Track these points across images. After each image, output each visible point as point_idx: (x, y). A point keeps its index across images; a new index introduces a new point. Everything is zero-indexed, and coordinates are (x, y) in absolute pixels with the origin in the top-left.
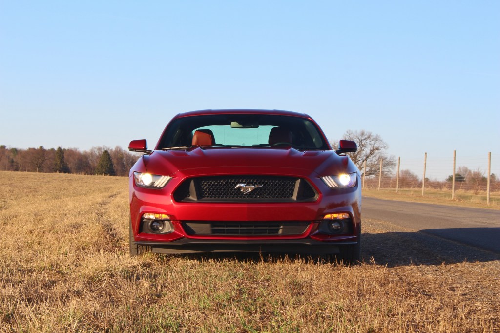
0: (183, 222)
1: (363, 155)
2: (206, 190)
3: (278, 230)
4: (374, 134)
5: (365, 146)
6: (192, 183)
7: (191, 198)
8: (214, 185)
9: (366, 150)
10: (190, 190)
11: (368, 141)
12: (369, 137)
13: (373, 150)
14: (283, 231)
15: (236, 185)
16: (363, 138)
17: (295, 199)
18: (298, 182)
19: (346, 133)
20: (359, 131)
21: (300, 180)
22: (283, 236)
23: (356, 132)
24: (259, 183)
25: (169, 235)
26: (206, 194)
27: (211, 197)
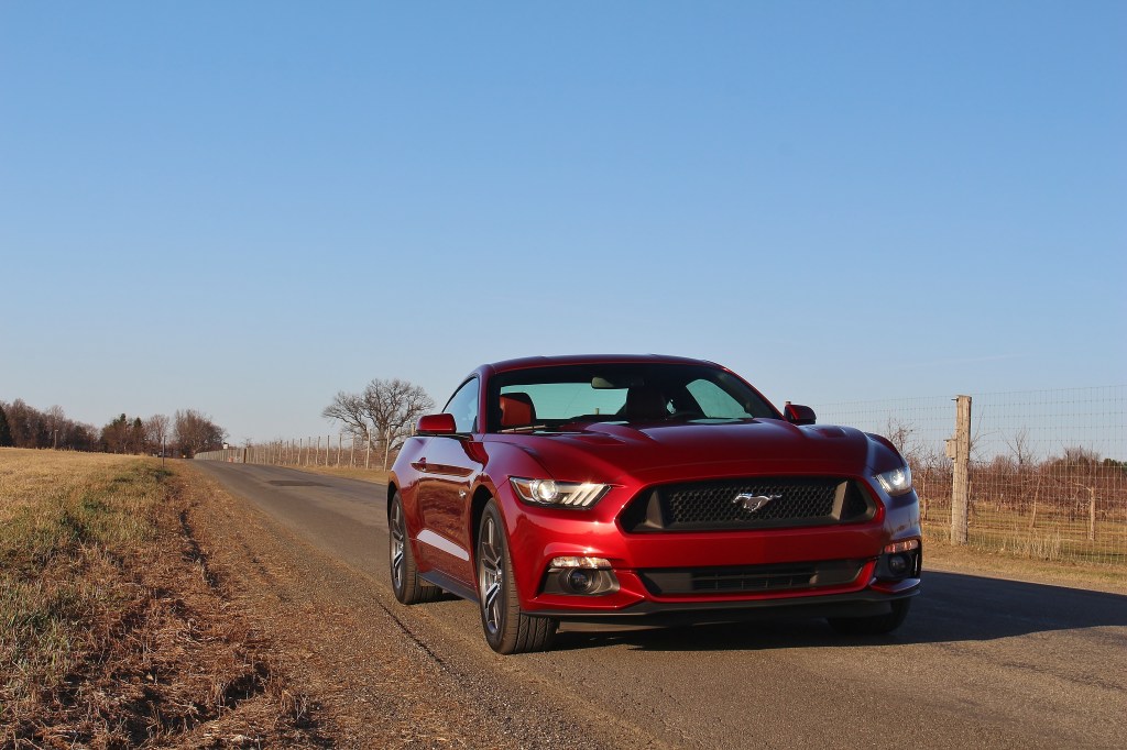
0: (640, 571)
1: (396, 418)
2: (677, 507)
3: (810, 577)
5: (400, 404)
6: (654, 497)
7: (649, 523)
8: (692, 498)
9: (401, 409)
10: (648, 511)
11: (405, 396)
13: (412, 410)
14: (819, 580)
15: (733, 497)
16: (397, 392)
17: (838, 518)
18: (842, 489)
20: (391, 381)
21: (845, 484)
22: (818, 588)
23: (386, 382)
24: (774, 492)
25: (610, 596)
26: (677, 516)
27: (687, 520)
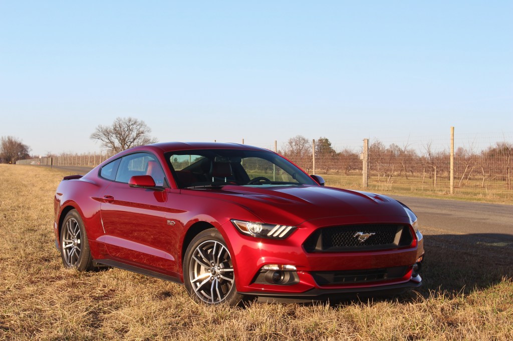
0: (312, 273)
1: (130, 138)
3: (384, 274)
4: (139, 120)
5: (132, 131)
7: (317, 248)
9: (133, 133)
11: (135, 126)
12: (135, 123)
13: (139, 134)
15: (354, 234)
16: (130, 124)
17: (398, 244)
19: (116, 120)
20: (127, 118)
21: (403, 227)
23: (125, 119)
24: (372, 231)
